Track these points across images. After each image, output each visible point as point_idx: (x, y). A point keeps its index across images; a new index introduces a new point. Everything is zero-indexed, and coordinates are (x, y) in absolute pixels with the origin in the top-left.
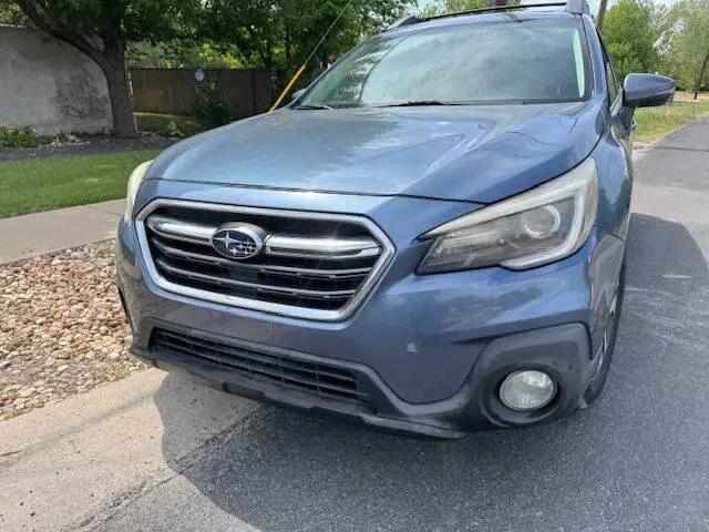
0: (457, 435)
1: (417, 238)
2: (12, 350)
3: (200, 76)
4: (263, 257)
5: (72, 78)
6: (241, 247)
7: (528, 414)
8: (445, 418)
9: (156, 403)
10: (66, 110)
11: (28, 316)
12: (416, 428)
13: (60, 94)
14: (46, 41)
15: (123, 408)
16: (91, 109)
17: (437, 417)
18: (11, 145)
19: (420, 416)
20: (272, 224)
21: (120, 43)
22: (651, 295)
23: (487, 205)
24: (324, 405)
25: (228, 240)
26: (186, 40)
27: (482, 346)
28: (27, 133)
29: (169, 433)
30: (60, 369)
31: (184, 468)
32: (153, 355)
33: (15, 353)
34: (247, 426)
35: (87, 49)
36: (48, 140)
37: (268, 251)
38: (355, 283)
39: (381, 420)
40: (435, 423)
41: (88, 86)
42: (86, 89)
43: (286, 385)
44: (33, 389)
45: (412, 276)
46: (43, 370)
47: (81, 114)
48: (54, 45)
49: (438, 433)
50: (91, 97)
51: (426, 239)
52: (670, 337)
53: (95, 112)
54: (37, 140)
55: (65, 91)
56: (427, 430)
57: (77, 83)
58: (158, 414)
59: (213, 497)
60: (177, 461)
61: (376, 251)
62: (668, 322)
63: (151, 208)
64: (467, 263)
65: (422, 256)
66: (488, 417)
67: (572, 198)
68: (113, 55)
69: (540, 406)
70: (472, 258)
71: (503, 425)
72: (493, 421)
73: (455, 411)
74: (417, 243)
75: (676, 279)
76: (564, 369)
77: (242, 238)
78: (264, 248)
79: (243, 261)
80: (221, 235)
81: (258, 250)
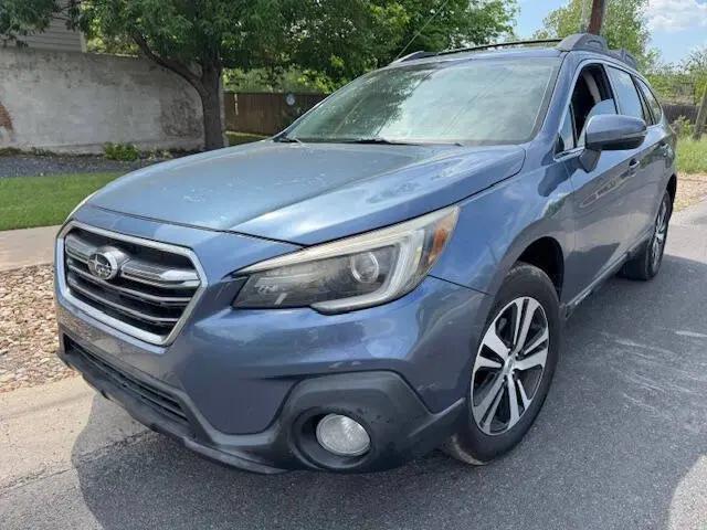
0: (268, 470)
1: (231, 274)
2: (16, 340)
3: (291, 101)
4: (118, 280)
5: (175, 101)
6: (103, 269)
7: (344, 459)
8: (254, 452)
10: (167, 130)
11: (43, 312)
12: (223, 458)
13: (164, 115)
14: (152, 68)
15: (64, 402)
16: (190, 129)
17: (246, 450)
18: (114, 159)
20: (132, 250)
21: (215, 70)
22: (646, 352)
23: (306, 246)
25: (97, 262)
26: (276, 68)
27: (291, 384)
28: (129, 148)
30: (42, 361)
31: (81, 463)
33: (16, 343)
35: (188, 77)
36: (148, 154)
37: (123, 275)
38: (177, 311)
39: (197, 445)
40: (243, 455)
41: (189, 108)
42: (186, 110)
43: (144, 401)
44: (13, 375)
45: (229, 310)
46: (30, 360)
47: (180, 134)
48: (159, 70)
50: (190, 117)
51: (241, 275)
52: (638, 402)
53: (192, 132)
54: (136, 154)
55: (169, 113)
56: (232, 461)
57: (178, 104)
59: (87, 493)
60: (80, 456)
61: (195, 284)
62: (647, 384)
63: (68, 228)
64: (279, 301)
65: (237, 292)
66: (300, 457)
67: (392, 246)
68: (209, 81)
69: (358, 452)
70: (282, 296)
71: (312, 465)
72: (305, 461)
73: (265, 446)
74: (229, 279)
75: (689, 337)
76: (371, 417)
77: (105, 261)
78: (119, 271)
79: (108, 281)
80: (93, 257)
81: (113, 273)
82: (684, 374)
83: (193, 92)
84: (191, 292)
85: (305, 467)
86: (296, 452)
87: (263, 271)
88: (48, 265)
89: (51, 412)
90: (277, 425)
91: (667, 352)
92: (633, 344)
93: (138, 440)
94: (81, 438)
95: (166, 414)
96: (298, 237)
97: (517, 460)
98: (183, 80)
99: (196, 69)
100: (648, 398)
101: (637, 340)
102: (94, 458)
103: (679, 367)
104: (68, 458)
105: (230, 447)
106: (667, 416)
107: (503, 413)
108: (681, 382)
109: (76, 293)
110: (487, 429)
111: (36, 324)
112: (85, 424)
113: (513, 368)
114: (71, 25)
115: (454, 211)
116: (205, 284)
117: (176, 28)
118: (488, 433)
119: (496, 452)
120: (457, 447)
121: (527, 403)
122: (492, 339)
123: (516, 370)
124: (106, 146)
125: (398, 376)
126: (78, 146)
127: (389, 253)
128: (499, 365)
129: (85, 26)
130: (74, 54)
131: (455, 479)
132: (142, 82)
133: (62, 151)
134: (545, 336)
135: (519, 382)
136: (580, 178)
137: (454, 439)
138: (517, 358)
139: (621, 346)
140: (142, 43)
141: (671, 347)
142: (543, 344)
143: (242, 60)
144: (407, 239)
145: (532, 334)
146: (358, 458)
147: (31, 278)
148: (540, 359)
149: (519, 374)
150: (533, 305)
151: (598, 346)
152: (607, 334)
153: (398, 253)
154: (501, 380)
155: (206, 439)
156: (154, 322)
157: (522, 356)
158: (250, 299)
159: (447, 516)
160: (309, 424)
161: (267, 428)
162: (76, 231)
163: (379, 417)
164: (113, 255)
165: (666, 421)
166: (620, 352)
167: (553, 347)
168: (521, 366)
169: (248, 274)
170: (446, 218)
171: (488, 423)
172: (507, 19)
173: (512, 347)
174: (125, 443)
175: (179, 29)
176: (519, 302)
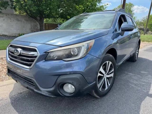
0: (52, 96)
1: (45, 52)
3: (59, 25)
4: (20, 55)
5: (34, 25)
6: (17, 53)
7: (69, 94)
10: (32, 31)
12: (43, 93)
13: (31, 28)
17: (48, 92)
20: (24, 49)
21: (42, 18)
22: (135, 76)
23: (61, 47)
24: (29, 87)
25: (15, 51)
26: (56, 18)
30: (3, 77)
31: (11, 98)
37: (21, 54)
38: (33, 61)
39: (37, 91)
41: (37, 26)
42: (36, 27)
43: (25, 82)
45: (44, 60)
48: (30, 18)
49: (47, 95)
50: (37, 29)
51: (47, 53)
52: (133, 86)
56: (45, 94)
57: (34, 26)
59: (12, 103)
60: (11, 96)
61: (37, 55)
62: (135, 82)
63: (10, 45)
64: (55, 59)
65: (46, 57)
66: (60, 93)
67: (80, 47)
68: (41, 21)
69: (72, 92)
70: (56, 57)
71: (63, 95)
72: (61, 94)
73: (52, 90)
74: (44, 54)
75: (144, 73)
76: (75, 84)
77: (17, 51)
78: (20, 53)
79: (18, 55)
81: (19, 53)
82: (143, 80)
83: (38, 23)
84: (36, 57)
85: (61, 96)
86: (59, 92)
87: (52, 52)
89: (5, 87)
90: (55, 86)
91: (139, 76)
92: (132, 74)
93: (24, 93)
94: (11, 92)
95: (30, 84)
96: (59, 45)
97: (107, 97)
98: (36, 20)
99: (38, 18)
100: (135, 85)
101: (133, 73)
102: (14, 96)
104: (8, 96)
105: (44, 91)
106: (139, 88)
107: (104, 87)
108: (142, 82)
109: (11, 59)
110: (100, 89)
111: (2, 69)
112: (12, 89)
113: (106, 77)
114: (11, 8)
115: (93, 41)
116: (39, 55)
117: (34, 9)
118: (101, 90)
119: (103, 95)
120: (94, 93)
121: (109, 85)
122: (101, 70)
123: (107, 77)
126: (12, 34)
127: (79, 48)
128: (103, 76)
129: (15, 8)
130: (12, 14)
131: (94, 101)
132: (27, 21)
133: (9, 35)
134: (113, 70)
135: (107, 80)
136: (120, 37)
137: (94, 91)
138: (107, 75)
139: (130, 75)
140: (27, 12)
142: (113, 72)
143: (48, 16)
144: (83, 46)
145: (110, 70)
147: (1, 60)
148: (112, 75)
149: (107, 78)
150: (110, 63)
151: (124, 75)
152: (126, 72)
153: (81, 48)
154: (103, 79)
155: (39, 89)
156: (28, 63)
157: (108, 74)
158: (49, 58)
159: (92, 108)
160: (62, 86)
161: (52, 87)
162: (11, 46)
163: (77, 84)
164: (19, 50)
165: (139, 89)
166: (129, 76)
167: (115, 72)
169: (49, 52)
171: (101, 88)
172: (104, 9)
173: (106, 72)
174: (21, 93)
175: (35, 9)
176: (107, 62)
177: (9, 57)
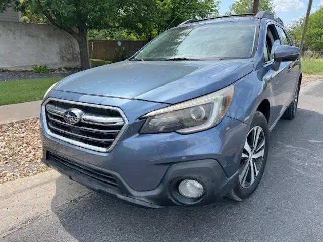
0: (157, 207)
1: (139, 118)
3: (119, 44)
4: (80, 123)
5: (65, 45)
6: (72, 119)
7: (192, 199)
8: (150, 198)
9: (56, 182)
10: (62, 58)
11: (21, 143)
13: (61, 51)
14: (55, 29)
15: (42, 184)
16: (73, 57)
17: (148, 197)
18: (39, 72)
19: (139, 197)
21: (85, 30)
22: (298, 150)
23: (172, 105)
25: (68, 116)
26: (113, 29)
27: (168, 166)
28: (45, 67)
29: (56, 196)
30: (26, 166)
32: (48, 162)
33: (11, 158)
34: (89, 196)
35: (72, 33)
36: (54, 70)
37: (83, 121)
38: (113, 136)
39: (124, 197)
40: (147, 200)
41: (72, 48)
42: (71, 49)
43: (92, 179)
45: (138, 134)
46: (19, 166)
47: (69, 60)
48: (58, 30)
49: (148, 205)
50: (73, 53)
51: (143, 119)
52: (300, 171)
53: (74, 59)
54: (49, 70)
55: (63, 50)
56: (142, 203)
57: (67, 46)
58: (55, 187)
60: (56, 208)
61: (122, 123)
62: (301, 163)
63: (48, 101)
64: (161, 130)
65: (141, 126)
66: (173, 201)
67: (211, 103)
68: (81, 35)
69: (197, 196)
70: (163, 127)
71: (179, 204)
72: (175, 202)
74: (138, 120)
75: (315, 143)
76: (205, 179)
77: (73, 115)
78: (81, 119)
79: (74, 124)
80: (66, 113)
81: (78, 120)
82: (316, 158)
83: (74, 41)
84: (120, 127)
85: (175, 205)
86: (170, 197)
87: (153, 117)
88: (19, 122)
89: (37, 188)
90: (161, 186)
91: (307, 150)
92: (292, 147)
93: (81, 199)
94: (55, 200)
95: (105, 184)
96: (167, 101)
97: (255, 198)
98: (70, 35)
99: (76, 30)
100: (304, 169)
101: (294, 145)
102: (63, 208)
103: (314, 155)
106: (314, 177)
107: (249, 179)
108: (316, 162)
109: (53, 131)
110: (243, 185)
111: (19, 149)
112: (54, 194)
113: (252, 158)
114: (16, 9)
115: (232, 87)
116: (127, 123)
117: (68, 10)
118: (244, 187)
119: (246, 195)
120: (233, 193)
121: (257, 173)
122: (247, 147)
123: (253, 159)
124: (34, 67)
125: (216, 161)
126: (20, 66)
127: (209, 106)
128: (247, 156)
129: (23, 9)
130: (17, 23)
131: (230, 208)
132: (50, 36)
133: (13, 69)
134: (264, 143)
135: (254, 163)
137: (232, 190)
138: (254, 154)
139: (288, 148)
140: (49, 17)
141: (308, 148)
142: (263, 147)
143: (97, 25)
144: (216, 100)
145: (260, 142)
146: (199, 198)
147: (11, 128)
148: (262, 153)
149: (254, 160)
150: (260, 129)
151: (278, 148)
152: (280, 143)
153: (213, 105)
154: (248, 163)
155: (128, 194)
156: (101, 141)
157: (256, 152)
158: (147, 129)
160: (175, 184)
161: (157, 187)
162: (51, 102)
163: (208, 180)
164: (77, 112)
165: (314, 179)
166: (287, 151)
167: (267, 148)
168: (255, 157)
169: (147, 118)
170: (229, 91)
171: (244, 182)
172: (215, 6)
173: (252, 148)
174: (75, 200)
175: (70, 11)
176: (255, 128)
177: (49, 127)
